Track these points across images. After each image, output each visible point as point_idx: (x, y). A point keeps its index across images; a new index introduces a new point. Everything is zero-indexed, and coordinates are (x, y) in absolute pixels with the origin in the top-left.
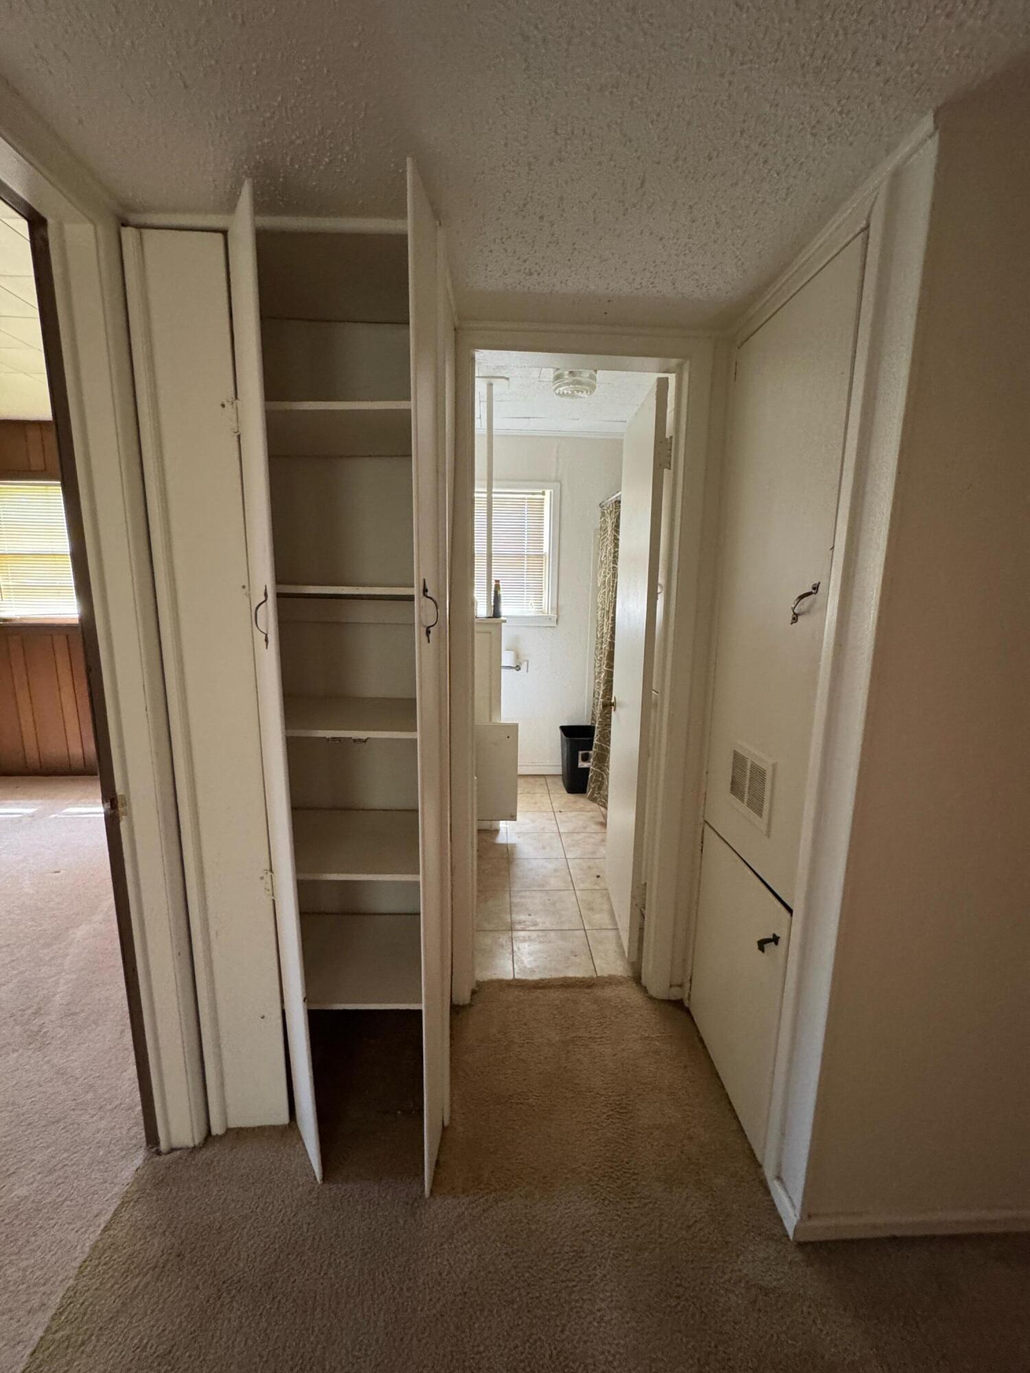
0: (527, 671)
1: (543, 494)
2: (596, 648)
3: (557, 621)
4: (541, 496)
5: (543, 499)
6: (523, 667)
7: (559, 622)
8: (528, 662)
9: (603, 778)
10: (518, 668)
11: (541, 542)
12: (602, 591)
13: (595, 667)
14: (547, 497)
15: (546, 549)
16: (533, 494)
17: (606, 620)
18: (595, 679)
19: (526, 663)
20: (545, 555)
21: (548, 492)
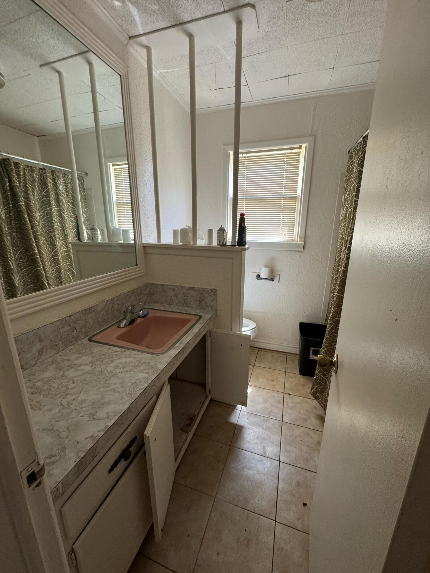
0: (279, 282)
1: (300, 148)
2: (334, 269)
3: (304, 247)
4: (298, 150)
5: (300, 152)
6: (276, 279)
7: (306, 247)
8: (280, 275)
9: (326, 383)
10: (272, 279)
11: (296, 186)
12: (343, 224)
13: (331, 283)
14: (303, 151)
15: (299, 192)
16: (292, 149)
17: (344, 248)
18: (331, 293)
19: (278, 276)
20: (298, 197)
21: (304, 146)
